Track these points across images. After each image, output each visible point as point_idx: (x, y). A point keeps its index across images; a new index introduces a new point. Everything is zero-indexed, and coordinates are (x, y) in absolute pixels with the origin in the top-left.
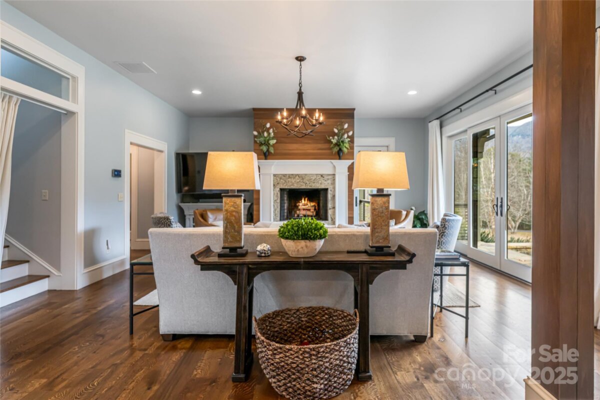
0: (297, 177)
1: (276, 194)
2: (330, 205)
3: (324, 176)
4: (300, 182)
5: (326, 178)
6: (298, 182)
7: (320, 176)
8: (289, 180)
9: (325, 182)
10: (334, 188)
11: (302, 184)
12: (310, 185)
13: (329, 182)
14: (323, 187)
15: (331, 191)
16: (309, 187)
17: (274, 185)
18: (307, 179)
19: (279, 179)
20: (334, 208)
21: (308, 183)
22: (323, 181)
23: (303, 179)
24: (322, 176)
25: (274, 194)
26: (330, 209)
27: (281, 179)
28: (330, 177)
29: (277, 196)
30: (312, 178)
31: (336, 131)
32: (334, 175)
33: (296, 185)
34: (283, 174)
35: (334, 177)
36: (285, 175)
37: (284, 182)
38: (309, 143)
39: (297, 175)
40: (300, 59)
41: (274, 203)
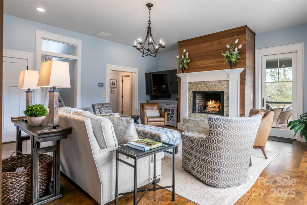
0: (203, 84)
1: (190, 95)
2: (225, 104)
3: (221, 82)
4: (204, 87)
5: (223, 83)
6: (203, 87)
7: (218, 82)
8: (198, 86)
9: (222, 87)
10: (228, 91)
11: (206, 88)
12: (211, 89)
13: (225, 86)
14: (220, 90)
15: (226, 93)
16: (210, 91)
17: (189, 89)
18: (209, 84)
19: (192, 85)
20: (228, 106)
21: (210, 87)
22: (221, 86)
23: (207, 85)
24: (219, 82)
25: (189, 95)
26: (225, 107)
27: (193, 85)
28: (225, 83)
29: (191, 97)
30: (212, 83)
31: (228, 46)
32: (228, 81)
33: (202, 89)
34: (194, 82)
35: (228, 83)
36: (195, 83)
37: (195, 87)
38: (211, 59)
39: (203, 82)
40: (150, 6)
41: (189, 101)
